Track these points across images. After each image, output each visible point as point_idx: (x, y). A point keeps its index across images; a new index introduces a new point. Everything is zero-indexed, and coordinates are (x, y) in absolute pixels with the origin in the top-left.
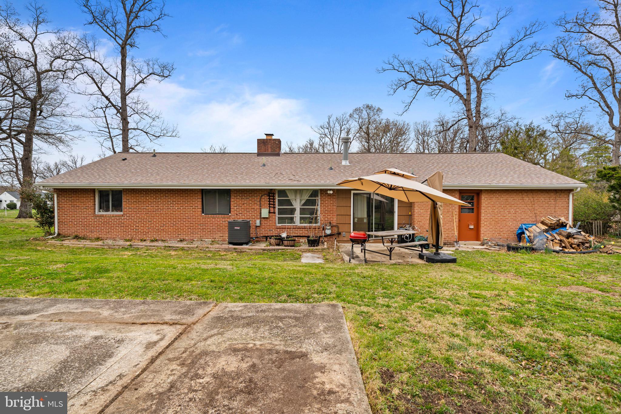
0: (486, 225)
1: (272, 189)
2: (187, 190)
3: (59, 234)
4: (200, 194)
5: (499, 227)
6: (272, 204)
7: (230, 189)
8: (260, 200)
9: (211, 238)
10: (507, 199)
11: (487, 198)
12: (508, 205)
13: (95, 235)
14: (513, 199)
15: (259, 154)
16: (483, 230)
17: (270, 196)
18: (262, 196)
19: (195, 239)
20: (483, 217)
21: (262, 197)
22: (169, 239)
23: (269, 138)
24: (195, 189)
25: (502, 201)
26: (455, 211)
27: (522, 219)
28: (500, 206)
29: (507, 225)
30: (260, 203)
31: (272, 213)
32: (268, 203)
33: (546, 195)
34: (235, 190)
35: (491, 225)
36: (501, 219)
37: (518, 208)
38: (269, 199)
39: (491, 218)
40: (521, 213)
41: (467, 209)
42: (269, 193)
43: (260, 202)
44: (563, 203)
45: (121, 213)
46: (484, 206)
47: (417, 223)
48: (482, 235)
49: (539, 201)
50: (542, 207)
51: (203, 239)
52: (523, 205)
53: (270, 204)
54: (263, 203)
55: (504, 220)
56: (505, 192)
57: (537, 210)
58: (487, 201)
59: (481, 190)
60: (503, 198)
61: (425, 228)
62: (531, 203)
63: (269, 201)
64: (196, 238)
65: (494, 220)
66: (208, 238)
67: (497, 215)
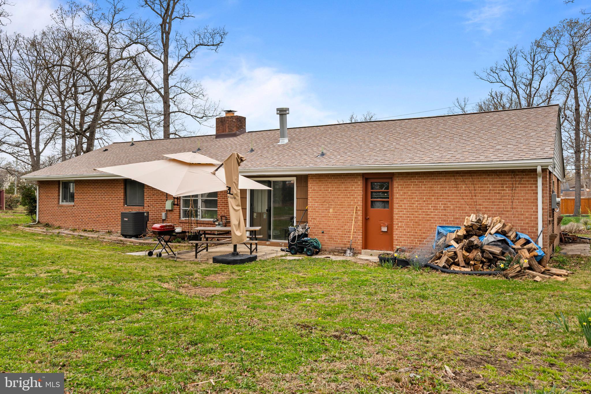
0: (401, 227)
2: (114, 180)
3: (39, 222)
4: (123, 184)
5: (420, 230)
10: (431, 187)
11: (401, 185)
12: (433, 196)
14: (441, 188)
15: (217, 136)
16: (397, 234)
20: (397, 214)
23: (229, 115)
24: (120, 180)
25: (424, 190)
26: (358, 205)
27: (457, 218)
28: (421, 198)
29: (432, 228)
31: (176, 205)
33: (497, 180)
35: (408, 227)
36: (424, 217)
37: (450, 202)
39: (408, 217)
40: (454, 209)
41: (381, 203)
44: (527, 193)
45: (73, 204)
46: (397, 198)
47: (311, 221)
48: (395, 243)
49: (484, 190)
50: (489, 199)
52: (457, 196)
55: (428, 220)
56: (428, 177)
57: (480, 205)
58: (401, 190)
59: (393, 174)
60: (425, 186)
61: (320, 228)
62: (471, 193)
65: (412, 220)
67: (416, 212)
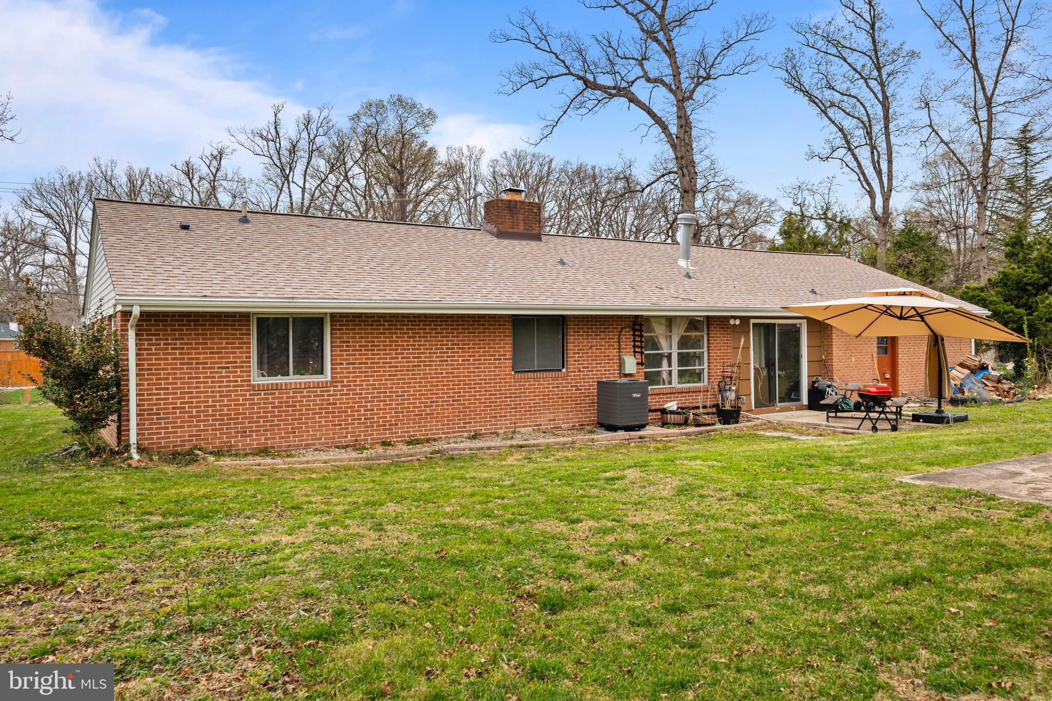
0: (903, 372)
1: (637, 316)
2: (484, 316)
4: (509, 326)
5: (915, 374)
6: (638, 347)
7: (563, 316)
8: (619, 339)
9: (531, 426)
13: (254, 442)
16: (901, 380)
17: (634, 330)
18: (622, 329)
19: (500, 431)
20: (900, 359)
21: (621, 332)
22: (443, 436)
24: (500, 316)
26: (874, 352)
30: (619, 345)
31: (639, 364)
32: (632, 343)
34: (575, 317)
35: (908, 372)
38: (634, 335)
39: (908, 362)
42: (635, 324)
43: (619, 342)
45: (321, 379)
46: (900, 343)
47: (836, 373)
48: (900, 388)
51: (517, 430)
53: (635, 346)
54: (623, 345)
63: (634, 341)
64: (501, 428)
65: (910, 364)
66: (527, 426)
67: (912, 356)
